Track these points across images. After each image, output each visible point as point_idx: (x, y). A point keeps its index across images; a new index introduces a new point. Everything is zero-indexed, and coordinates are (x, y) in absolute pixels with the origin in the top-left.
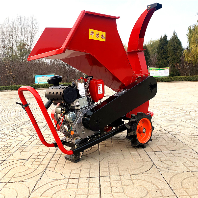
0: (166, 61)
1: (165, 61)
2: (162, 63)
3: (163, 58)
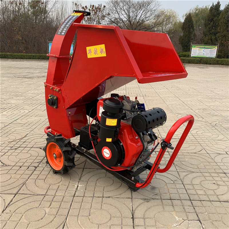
0: (214, 37)
1: (212, 37)
2: (209, 40)
3: (211, 34)
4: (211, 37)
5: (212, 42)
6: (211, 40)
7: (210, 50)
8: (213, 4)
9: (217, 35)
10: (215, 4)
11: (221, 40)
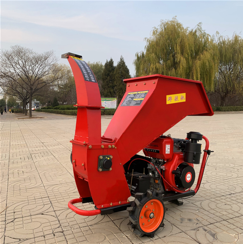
2: (108, 93)
3: (109, 87)
4: (110, 90)
5: (111, 94)
6: (110, 92)
7: (111, 102)
8: (107, 61)
9: (115, 88)
10: (108, 61)
11: (118, 92)
